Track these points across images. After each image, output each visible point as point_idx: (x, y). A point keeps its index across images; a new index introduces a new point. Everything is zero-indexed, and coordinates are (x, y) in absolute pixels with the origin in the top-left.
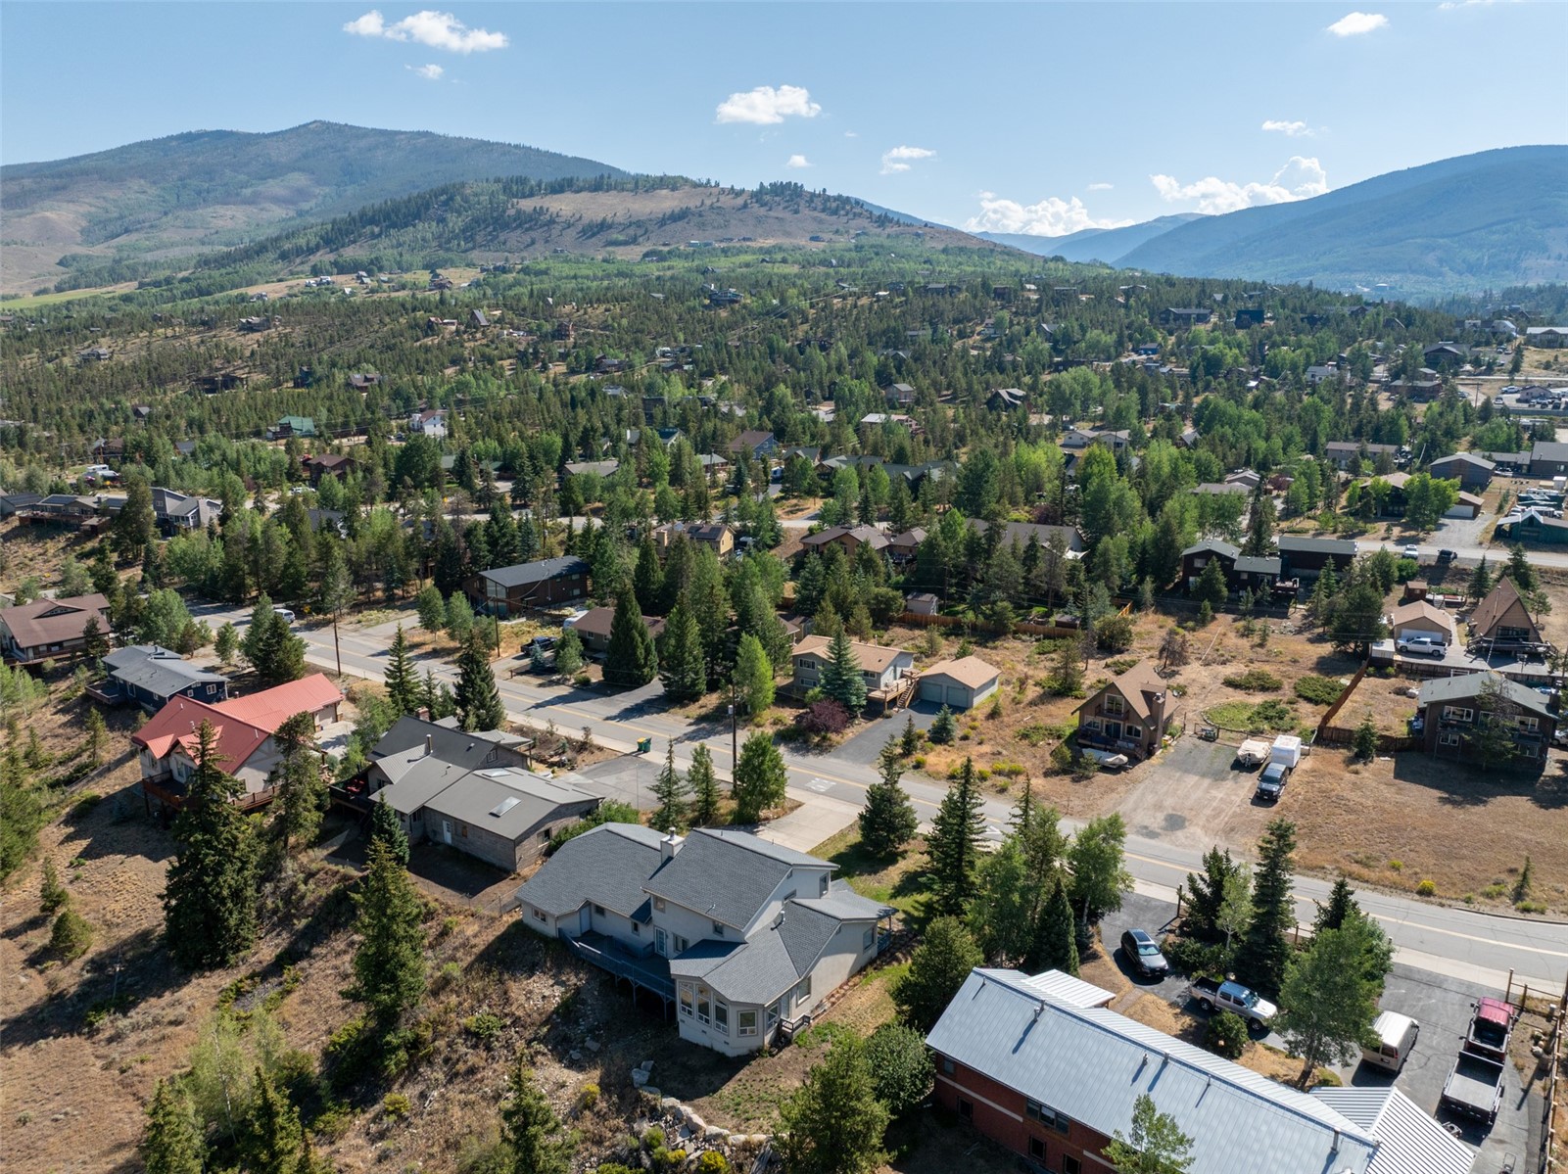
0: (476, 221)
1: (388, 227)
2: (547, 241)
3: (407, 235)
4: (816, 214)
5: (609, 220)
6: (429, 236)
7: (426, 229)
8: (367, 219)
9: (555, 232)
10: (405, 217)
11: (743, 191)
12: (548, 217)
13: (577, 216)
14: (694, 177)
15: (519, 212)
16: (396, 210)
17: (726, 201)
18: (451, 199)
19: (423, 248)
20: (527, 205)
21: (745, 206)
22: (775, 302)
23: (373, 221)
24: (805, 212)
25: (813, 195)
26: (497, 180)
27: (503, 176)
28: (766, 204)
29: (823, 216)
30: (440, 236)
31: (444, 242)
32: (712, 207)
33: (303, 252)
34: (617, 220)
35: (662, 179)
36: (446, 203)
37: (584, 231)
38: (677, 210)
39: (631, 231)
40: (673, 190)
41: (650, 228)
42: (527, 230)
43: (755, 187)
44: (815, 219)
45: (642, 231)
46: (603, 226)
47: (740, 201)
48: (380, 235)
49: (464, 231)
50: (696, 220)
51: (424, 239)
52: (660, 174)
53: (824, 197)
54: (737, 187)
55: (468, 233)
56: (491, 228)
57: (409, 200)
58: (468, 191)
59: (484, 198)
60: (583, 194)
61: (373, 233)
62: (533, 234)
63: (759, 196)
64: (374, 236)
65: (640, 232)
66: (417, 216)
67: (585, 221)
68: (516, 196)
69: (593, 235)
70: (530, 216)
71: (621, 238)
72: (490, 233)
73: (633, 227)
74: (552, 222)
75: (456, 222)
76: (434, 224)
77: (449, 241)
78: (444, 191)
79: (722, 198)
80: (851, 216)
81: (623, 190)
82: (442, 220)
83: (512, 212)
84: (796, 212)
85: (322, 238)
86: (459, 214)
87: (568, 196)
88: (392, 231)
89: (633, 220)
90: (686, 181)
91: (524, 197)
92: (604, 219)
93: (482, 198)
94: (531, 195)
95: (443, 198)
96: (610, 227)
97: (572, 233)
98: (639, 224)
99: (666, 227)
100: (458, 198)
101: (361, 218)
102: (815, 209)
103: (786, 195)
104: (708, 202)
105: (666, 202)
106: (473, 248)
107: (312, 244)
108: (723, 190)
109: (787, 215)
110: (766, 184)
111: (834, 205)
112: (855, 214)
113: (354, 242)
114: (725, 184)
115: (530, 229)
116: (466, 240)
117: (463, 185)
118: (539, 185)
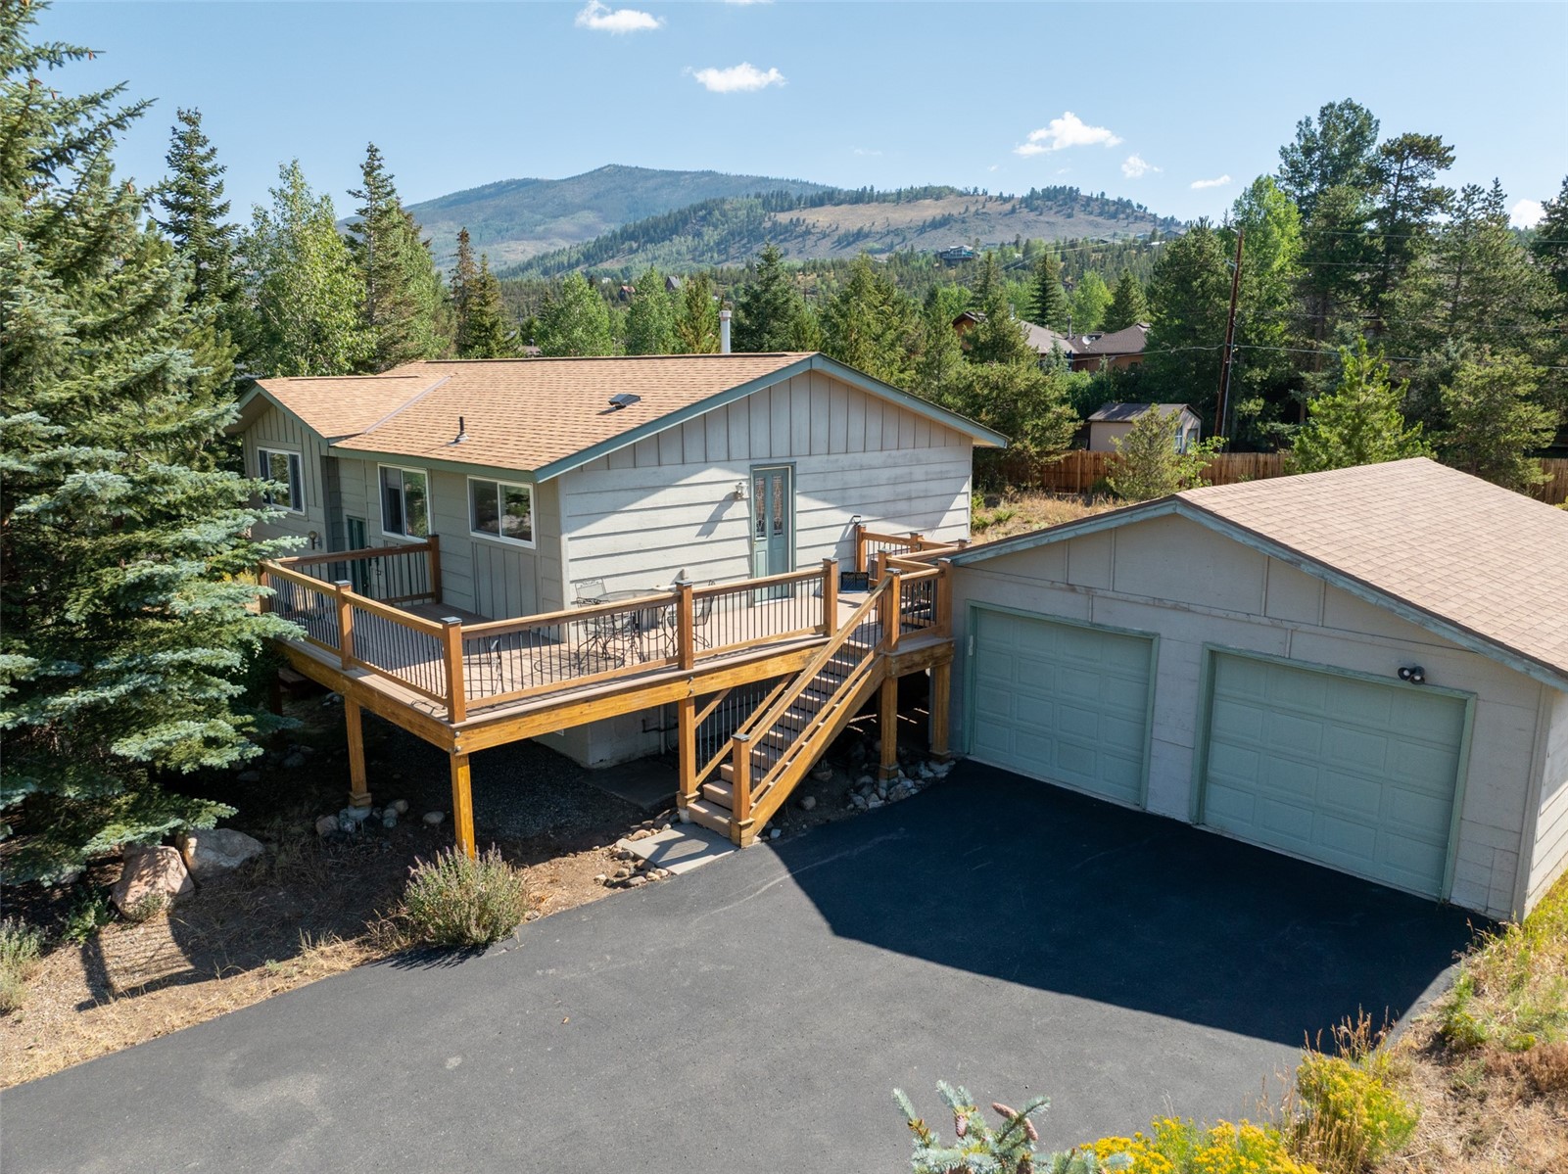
0: (732, 234)
1: (646, 242)
2: (800, 252)
3: (664, 249)
4: (1092, 218)
5: (866, 229)
6: (684, 249)
7: (682, 243)
8: (627, 235)
9: (810, 241)
10: (663, 231)
11: (1011, 198)
12: (804, 228)
13: (834, 227)
14: (960, 187)
15: (775, 224)
16: (655, 227)
17: (993, 208)
18: (710, 213)
19: (677, 260)
20: (783, 218)
21: (1013, 211)
22: (1017, 255)
23: (632, 237)
24: (1080, 216)
25: (1089, 199)
26: (758, 196)
27: (764, 192)
28: (1036, 209)
29: (1100, 220)
30: (696, 249)
31: (697, 255)
32: (977, 213)
33: (564, 268)
34: (874, 229)
35: (926, 188)
36: (704, 218)
37: (839, 241)
38: (938, 218)
39: (888, 240)
40: (937, 199)
41: (908, 236)
42: (781, 241)
43: (1026, 192)
44: (1091, 223)
45: (900, 239)
46: (859, 235)
47: (1008, 207)
48: (637, 250)
49: (718, 244)
50: (958, 226)
51: (678, 253)
52: (924, 185)
53: (1102, 201)
54: (1005, 195)
55: (722, 246)
56: (745, 241)
57: (669, 216)
58: (727, 207)
59: (743, 214)
60: (843, 207)
61: (631, 248)
62: (787, 245)
63: (1031, 201)
64: (632, 251)
65: (897, 240)
66: (674, 231)
67: (841, 231)
68: (775, 211)
69: (849, 244)
70: (786, 227)
71: (877, 246)
72: (744, 246)
73: (891, 236)
74: (808, 232)
75: (711, 235)
76: (690, 238)
77: (702, 254)
78: (703, 207)
79: (989, 205)
80: (1131, 220)
81: (884, 201)
82: (698, 235)
83: (768, 224)
84: (1070, 216)
85: (583, 254)
86: (716, 227)
87: (828, 208)
88: (649, 246)
89: (891, 228)
90: (952, 191)
91: (783, 210)
92: (861, 228)
93: (740, 213)
94: (790, 209)
95: (702, 213)
96: (867, 236)
97: (827, 243)
98: (897, 232)
99: (926, 235)
100: (717, 213)
101: (622, 235)
102: (1091, 213)
103: (1062, 199)
104: (973, 209)
105: (930, 210)
106: (726, 260)
107: (573, 260)
108: (991, 198)
109: (1060, 219)
110: (1039, 189)
111: (1113, 209)
112: (1136, 218)
113: (613, 257)
114: (994, 192)
115: (785, 240)
116: (720, 252)
117: (723, 201)
118: (799, 199)
